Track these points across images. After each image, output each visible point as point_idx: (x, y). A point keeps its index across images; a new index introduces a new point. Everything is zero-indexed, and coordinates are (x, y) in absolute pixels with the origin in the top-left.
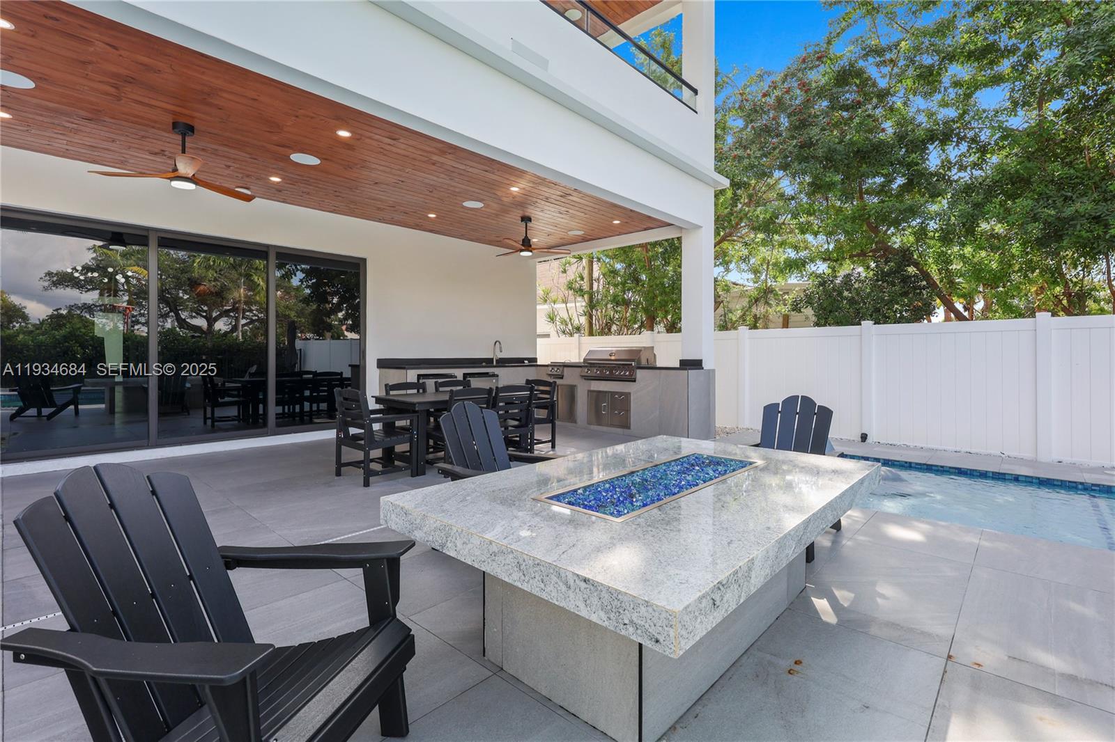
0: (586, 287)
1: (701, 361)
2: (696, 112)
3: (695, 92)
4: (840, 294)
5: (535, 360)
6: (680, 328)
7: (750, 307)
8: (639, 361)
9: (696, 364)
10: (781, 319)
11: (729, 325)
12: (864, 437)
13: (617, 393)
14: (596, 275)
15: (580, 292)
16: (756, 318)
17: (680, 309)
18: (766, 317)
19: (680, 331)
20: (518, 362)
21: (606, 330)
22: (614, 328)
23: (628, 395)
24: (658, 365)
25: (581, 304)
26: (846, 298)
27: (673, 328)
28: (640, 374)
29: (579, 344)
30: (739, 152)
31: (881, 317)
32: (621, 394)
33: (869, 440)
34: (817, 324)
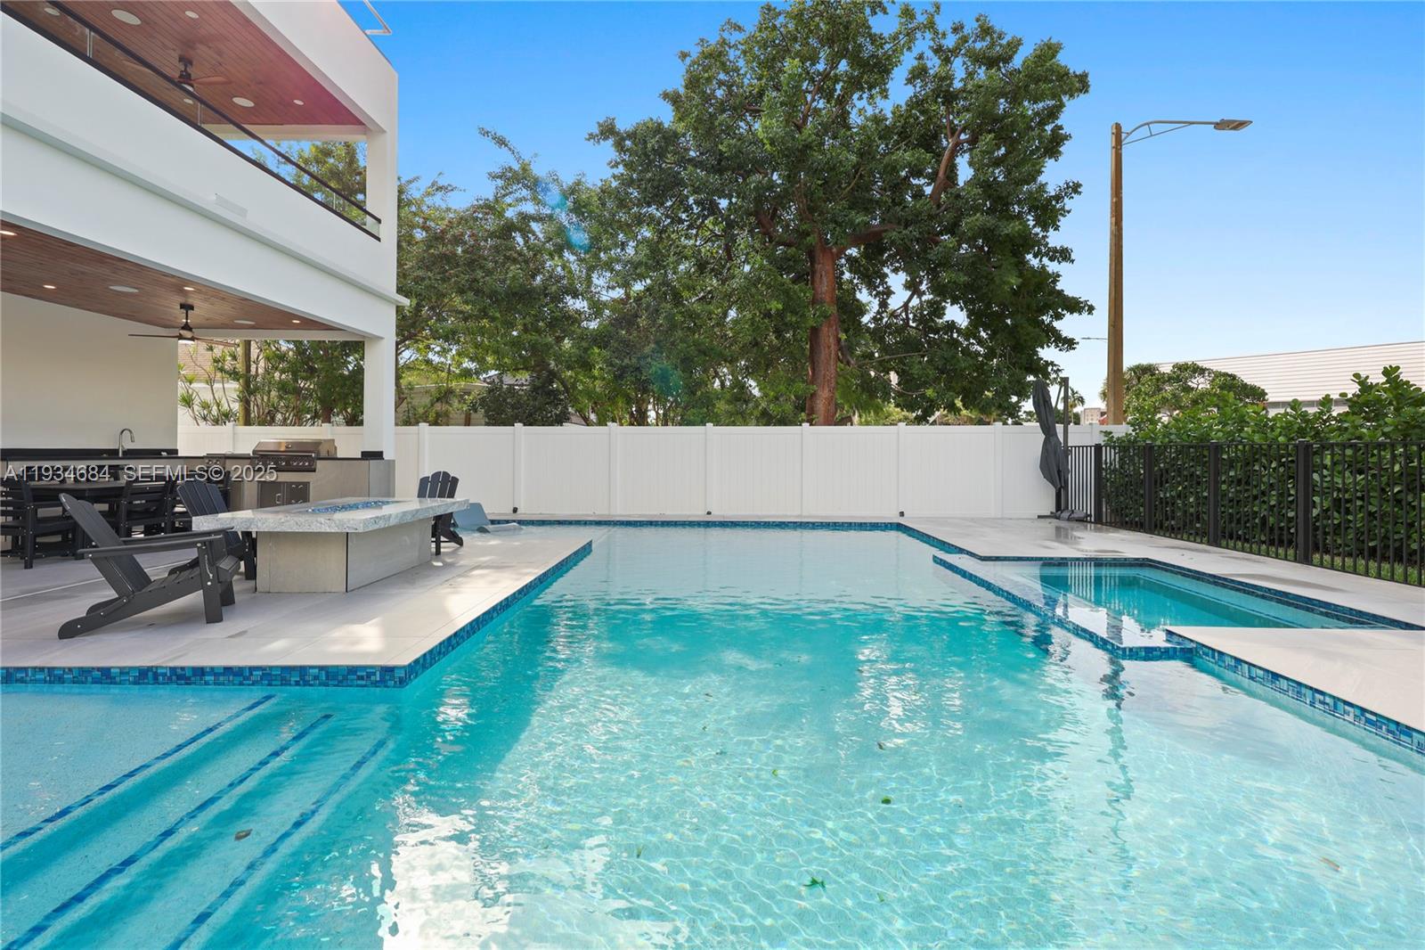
0: (240, 367)
1: (382, 453)
2: (379, 239)
3: (379, 221)
4: (505, 400)
5: (176, 451)
6: (362, 421)
7: (432, 405)
8: (318, 453)
9: (378, 455)
10: (463, 416)
11: (412, 420)
12: (515, 510)
13: (293, 483)
14: (254, 355)
15: (234, 375)
16: (438, 415)
17: (362, 402)
18: (446, 414)
19: (361, 423)
20: (154, 454)
21: (268, 419)
22: (279, 417)
23: (306, 485)
24: (339, 456)
25: (233, 387)
26: (509, 404)
27: (355, 420)
28: (319, 464)
29: (234, 434)
30: (420, 273)
31: (530, 421)
32: (298, 484)
33: (519, 512)
34: (487, 424)
